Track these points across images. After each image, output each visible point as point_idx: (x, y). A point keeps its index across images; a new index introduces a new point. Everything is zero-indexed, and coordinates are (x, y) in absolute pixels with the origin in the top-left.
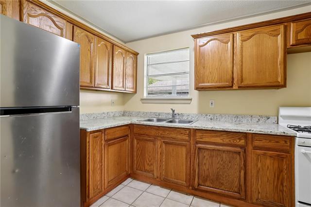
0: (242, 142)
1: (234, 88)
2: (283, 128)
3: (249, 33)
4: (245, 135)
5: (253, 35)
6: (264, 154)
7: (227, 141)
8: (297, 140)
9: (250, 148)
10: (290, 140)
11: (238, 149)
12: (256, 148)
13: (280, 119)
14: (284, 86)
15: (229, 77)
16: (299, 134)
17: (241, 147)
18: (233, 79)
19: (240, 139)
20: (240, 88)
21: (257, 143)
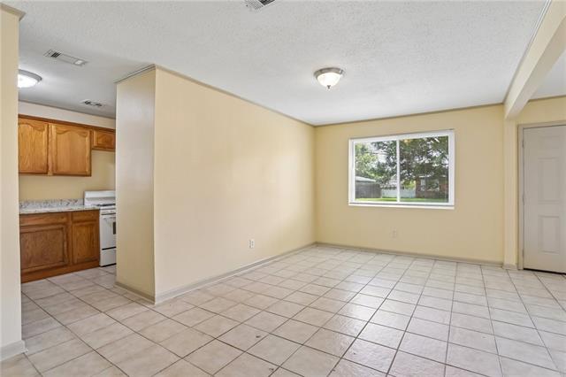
0: (64, 220)
1: (49, 174)
2: (89, 205)
3: (63, 128)
4: (66, 214)
5: (65, 132)
6: (81, 226)
7: (51, 220)
8: (101, 212)
9: (71, 223)
10: (96, 212)
11: (61, 226)
12: (75, 222)
13: (86, 200)
14: (90, 175)
15: (43, 164)
16: (102, 208)
17: (64, 224)
18: (48, 166)
19: (62, 218)
20: (54, 175)
21: (76, 218)
